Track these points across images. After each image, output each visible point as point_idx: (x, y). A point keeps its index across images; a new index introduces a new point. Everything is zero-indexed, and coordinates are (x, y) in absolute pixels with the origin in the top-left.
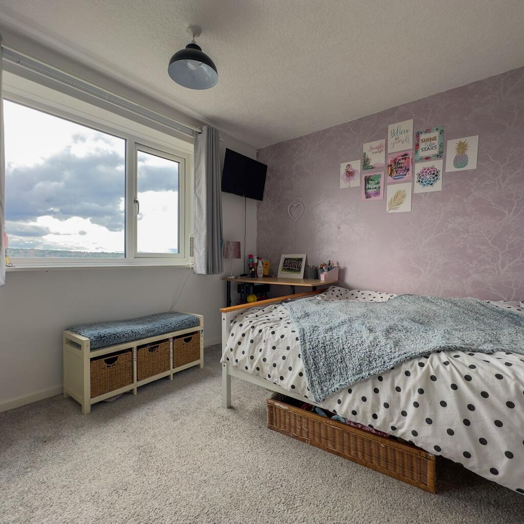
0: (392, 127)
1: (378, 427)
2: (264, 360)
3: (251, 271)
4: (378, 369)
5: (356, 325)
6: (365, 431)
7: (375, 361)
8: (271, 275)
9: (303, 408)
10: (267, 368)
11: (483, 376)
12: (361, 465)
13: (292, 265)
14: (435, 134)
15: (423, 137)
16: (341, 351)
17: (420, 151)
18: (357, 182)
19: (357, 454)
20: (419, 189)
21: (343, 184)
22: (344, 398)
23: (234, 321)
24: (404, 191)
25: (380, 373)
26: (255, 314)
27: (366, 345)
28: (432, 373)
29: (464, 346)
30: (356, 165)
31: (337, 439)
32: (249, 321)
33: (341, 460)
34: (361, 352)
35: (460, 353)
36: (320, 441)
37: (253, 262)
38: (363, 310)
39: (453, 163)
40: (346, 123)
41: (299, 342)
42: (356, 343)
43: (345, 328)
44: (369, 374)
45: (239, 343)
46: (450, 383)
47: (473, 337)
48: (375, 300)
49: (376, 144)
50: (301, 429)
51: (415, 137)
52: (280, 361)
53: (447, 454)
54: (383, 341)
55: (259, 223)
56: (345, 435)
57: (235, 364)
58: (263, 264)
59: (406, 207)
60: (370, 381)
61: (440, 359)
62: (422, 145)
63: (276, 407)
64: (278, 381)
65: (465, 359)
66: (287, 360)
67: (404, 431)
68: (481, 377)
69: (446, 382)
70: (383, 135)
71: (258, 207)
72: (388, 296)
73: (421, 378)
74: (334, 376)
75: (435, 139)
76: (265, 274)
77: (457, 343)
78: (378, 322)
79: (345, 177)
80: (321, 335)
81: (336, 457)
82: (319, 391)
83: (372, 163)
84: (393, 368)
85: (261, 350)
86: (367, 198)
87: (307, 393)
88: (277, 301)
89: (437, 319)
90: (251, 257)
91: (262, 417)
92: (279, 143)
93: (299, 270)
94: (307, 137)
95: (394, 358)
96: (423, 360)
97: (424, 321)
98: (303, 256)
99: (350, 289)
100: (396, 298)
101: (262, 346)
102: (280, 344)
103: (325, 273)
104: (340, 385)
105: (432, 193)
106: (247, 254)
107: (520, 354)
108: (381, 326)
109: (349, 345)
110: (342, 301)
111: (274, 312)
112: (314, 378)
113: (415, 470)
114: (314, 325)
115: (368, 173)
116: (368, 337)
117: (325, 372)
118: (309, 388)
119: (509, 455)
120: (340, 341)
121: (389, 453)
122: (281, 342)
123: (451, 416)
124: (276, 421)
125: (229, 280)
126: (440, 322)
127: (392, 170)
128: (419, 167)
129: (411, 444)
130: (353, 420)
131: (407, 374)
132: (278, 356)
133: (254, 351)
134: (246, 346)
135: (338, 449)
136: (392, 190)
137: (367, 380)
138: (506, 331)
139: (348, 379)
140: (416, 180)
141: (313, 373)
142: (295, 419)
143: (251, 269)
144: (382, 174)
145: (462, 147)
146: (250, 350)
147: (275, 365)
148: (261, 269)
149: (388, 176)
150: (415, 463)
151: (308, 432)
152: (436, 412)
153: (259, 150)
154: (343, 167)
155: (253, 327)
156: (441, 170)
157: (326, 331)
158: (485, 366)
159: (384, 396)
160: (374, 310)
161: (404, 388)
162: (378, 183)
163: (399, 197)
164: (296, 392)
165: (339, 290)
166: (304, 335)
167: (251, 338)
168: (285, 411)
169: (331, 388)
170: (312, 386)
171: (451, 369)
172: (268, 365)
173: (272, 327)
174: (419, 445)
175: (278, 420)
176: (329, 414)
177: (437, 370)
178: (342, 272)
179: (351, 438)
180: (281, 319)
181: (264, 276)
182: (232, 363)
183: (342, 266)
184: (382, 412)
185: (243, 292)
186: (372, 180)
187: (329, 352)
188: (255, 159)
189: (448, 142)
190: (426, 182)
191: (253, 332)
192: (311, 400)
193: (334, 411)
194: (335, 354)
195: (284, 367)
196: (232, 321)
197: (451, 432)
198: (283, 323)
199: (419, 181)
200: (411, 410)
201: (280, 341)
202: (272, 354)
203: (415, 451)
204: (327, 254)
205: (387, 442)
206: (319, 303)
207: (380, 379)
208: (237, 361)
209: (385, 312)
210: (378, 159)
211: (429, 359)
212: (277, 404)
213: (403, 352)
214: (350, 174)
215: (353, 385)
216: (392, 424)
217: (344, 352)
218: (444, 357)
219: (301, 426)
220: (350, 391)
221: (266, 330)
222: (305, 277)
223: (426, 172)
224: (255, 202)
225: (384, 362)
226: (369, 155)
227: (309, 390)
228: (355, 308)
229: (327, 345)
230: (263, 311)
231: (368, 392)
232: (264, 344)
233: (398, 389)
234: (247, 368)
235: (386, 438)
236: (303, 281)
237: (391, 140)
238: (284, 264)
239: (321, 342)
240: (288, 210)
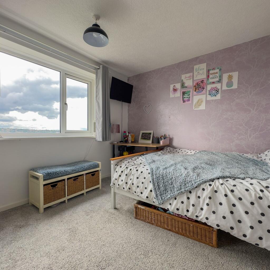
0: (195, 67)
1: (190, 216)
2: (133, 184)
3: (125, 139)
4: (189, 188)
5: (178, 166)
6: (183, 218)
7: (188, 183)
8: (135, 141)
9: (152, 208)
10: (134, 188)
11: (239, 190)
12: (181, 235)
13: (146, 136)
14: (217, 71)
15: (211, 72)
16: (171, 179)
17: (210, 79)
18: (179, 94)
19: (179, 230)
20: (209, 98)
21: (172, 95)
22: (173, 202)
23: (117, 165)
24: (202, 99)
25: (190, 189)
26: (128, 161)
27: (183, 176)
28: (215, 189)
29: (230, 176)
30: (178, 86)
31: (169, 223)
32: (125, 165)
33: (171, 233)
34: (181, 179)
35: (229, 179)
36: (161, 224)
37: (126, 135)
38: (182, 159)
39: (226, 85)
40: (173, 65)
41: (150, 175)
42: (178, 175)
43: (173, 168)
44: (185, 190)
45: (120, 176)
46: (224, 194)
47: (235, 171)
48: (187, 154)
49: (188, 75)
50: (151, 218)
51: (207, 72)
52: (140, 185)
53: (223, 228)
54: (191, 174)
55: (129, 115)
56: (173, 221)
57: (118, 186)
58: (131, 136)
59: (203, 107)
60: (185, 194)
61: (219, 182)
62: (211, 76)
63: (138, 208)
64: (140, 195)
65: (231, 182)
66: (144, 184)
67: (202, 218)
68: (238, 190)
69: (222, 193)
70: (192, 70)
71: (129, 106)
72: (194, 152)
73: (210, 192)
74: (168, 191)
75: (217, 73)
76: (133, 141)
77: (228, 174)
78: (189, 165)
79: (173, 92)
80: (161, 171)
81: (169, 232)
82: (160, 199)
83: (186, 85)
84: (196, 187)
85: (131, 179)
86: (183, 102)
87: (154, 200)
88: (138, 155)
89: (218, 163)
90: (125, 132)
91: (131, 213)
92: (139, 74)
93: (150, 139)
94: (153, 71)
95: (197, 182)
96: (211, 183)
97: (212, 164)
98: (152, 132)
99: (175, 148)
100: (198, 153)
101: (132, 177)
102: (141, 176)
103: (162, 140)
104: (171, 196)
105: (215, 100)
106: (123, 130)
107: (257, 179)
108: (190, 167)
109: (175, 176)
110: (171, 154)
111: (137, 160)
112: (158, 193)
113: (207, 237)
114: (158, 166)
115: (184, 90)
116: (184, 172)
117: (163, 190)
118: (155, 198)
119: (252, 228)
120: (171, 174)
121: (195, 229)
122: (141, 175)
123: (224, 210)
124: (139, 214)
125: (114, 144)
126: (220, 164)
127: (196, 88)
128: (209, 87)
129: (205, 224)
130: (177, 213)
131: (203, 189)
132: (140, 182)
133: (127, 180)
134: (123, 177)
135: (170, 228)
136: (196, 98)
138: (251, 169)
139: (174, 193)
140: (208, 93)
141: (157, 190)
142: (148, 213)
143: (125, 138)
144: (191, 90)
145: (230, 77)
146: (125, 179)
147: (138, 187)
148: (130, 138)
149: (194, 91)
150: (207, 233)
151: (155, 220)
152: (217, 208)
153: (129, 77)
154: (172, 87)
155: (127, 168)
156: (220, 89)
157: (164, 169)
158: (241, 185)
159: (192, 201)
160: (187, 159)
161: (202, 196)
162: (189, 95)
163: (200, 102)
164: (149, 200)
165: (170, 149)
166: (153, 171)
167: (126, 173)
168: (143, 210)
169: (166, 197)
170: (157, 197)
171: (225, 188)
172: (134, 186)
173: (136, 168)
174: (209, 224)
175: (140, 214)
176: (165, 211)
177: (218, 187)
178: (171, 140)
179: (176, 222)
180: (141, 163)
181: (132, 142)
182: (117, 186)
183: (171, 137)
184: (191, 209)
185: (121, 150)
186: (186, 93)
187: (165, 180)
188: (127, 82)
189: (224, 74)
190: (212, 94)
191: (127, 170)
192: (156, 204)
193: (168, 209)
194: (168, 180)
195: (143, 187)
196: (116, 165)
197: (224, 218)
198: (142, 165)
199: (209, 94)
200: (205, 207)
201: (141, 174)
202: (137, 181)
203: (208, 227)
204: (164, 131)
205: (194, 223)
206: (159, 155)
207: (190, 192)
208: (119, 185)
209: (193, 160)
210: (189, 83)
211: (214, 182)
212: (139, 206)
213: (201, 179)
214: (175, 90)
215: (177, 196)
216: (196, 214)
217: (172, 180)
218: (221, 181)
219: (151, 217)
220: (175, 199)
221: (133, 169)
222: (153, 142)
223: (213, 90)
224: (127, 104)
225: (192, 184)
226: (185, 81)
227: (155, 199)
228: (178, 158)
229: (164, 176)
230: (132, 159)
231: (184, 199)
232: (132, 176)
233: (199, 197)
234: (124, 188)
235: (193, 221)
236: (151, 144)
237: (195, 73)
238: (142, 136)
239: (161, 175)
240: (144, 108)
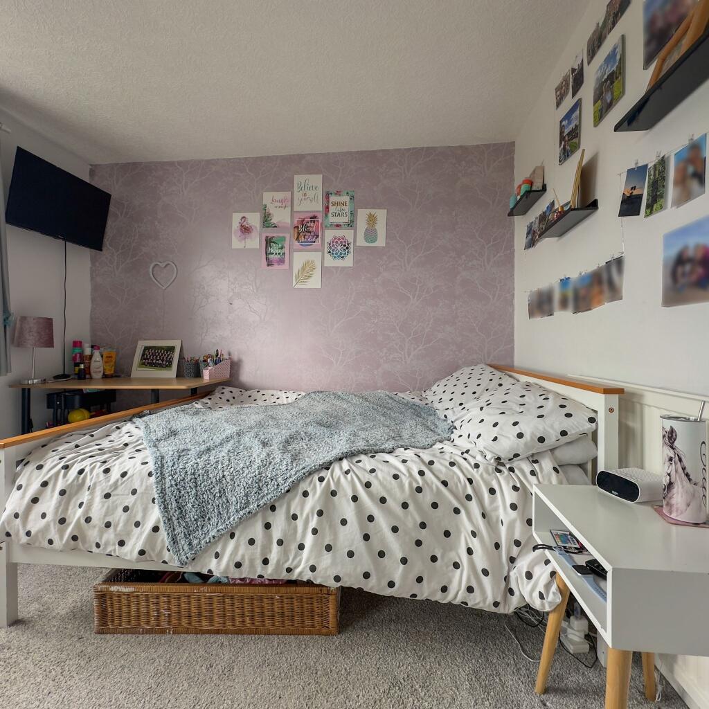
0: (298, 179)
1: (271, 575)
2: (88, 520)
3: (77, 369)
4: (269, 497)
5: (247, 439)
6: (255, 585)
7: (267, 485)
8: (119, 372)
9: (163, 582)
10: (93, 534)
11: (382, 480)
12: (250, 634)
13: (158, 358)
14: (346, 198)
15: (333, 199)
16: (220, 481)
17: (330, 215)
18: (255, 242)
19: (243, 622)
20: (330, 261)
21: (236, 243)
22: (224, 549)
23: (24, 462)
24: (313, 262)
25: (272, 500)
26: (74, 444)
27: (255, 466)
28: (333, 488)
29: (366, 448)
30: (254, 219)
31: (215, 611)
32: (58, 457)
33: (222, 638)
34: (248, 477)
35: (363, 457)
36: (190, 623)
37: (82, 355)
38: (258, 418)
39: (363, 236)
40: (239, 159)
41: (153, 479)
42: (242, 465)
43: (229, 446)
44: (258, 506)
45: (35, 500)
46: (350, 495)
47: (378, 435)
48: (278, 401)
49: (280, 195)
50: (159, 615)
51: (324, 198)
52: (119, 517)
53: (347, 582)
54: (278, 455)
55: (95, 288)
56: (227, 600)
57: (24, 539)
58: (102, 356)
59: (315, 282)
60: (260, 515)
61: (341, 468)
62: (332, 209)
63: (112, 595)
64: (115, 550)
65: (367, 462)
66: (132, 512)
67: (301, 571)
68: (380, 481)
69: (346, 495)
70: (288, 186)
71: (93, 261)
72: (295, 396)
73: (320, 498)
74: (209, 519)
75: (345, 204)
76: (108, 373)
77: (361, 445)
78: (276, 431)
79: (239, 233)
80: (191, 461)
81: (213, 638)
82: (186, 548)
83: (274, 220)
84: (288, 491)
85: (81, 505)
86: (268, 265)
87: (167, 556)
88: (123, 416)
89: (346, 419)
90: (77, 344)
91: (87, 618)
92: (134, 164)
93: (169, 365)
94: (180, 163)
95: (290, 477)
96: (323, 474)
97: (330, 424)
98: (176, 344)
99: (247, 388)
100: (304, 397)
101: (85, 497)
102: (120, 488)
103: (210, 368)
104: (218, 531)
105: (343, 268)
106: (70, 338)
107: (417, 448)
108: (277, 435)
109: (232, 469)
110: (233, 407)
111: (114, 436)
112: (178, 530)
113: (316, 614)
114: (182, 447)
115: (270, 233)
116: (258, 454)
117: (196, 517)
118: (169, 547)
119: (404, 561)
120: (220, 466)
121: (285, 605)
122: (122, 484)
123: (349, 536)
124: (113, 616)
125: (27, 387)
126: (349, 422)
127: (299, 234)
128: (329, 235)
129: (309, 583)
130: (237, 576)
131: (305, 494)
132: (115, 508)
133: (66, 509)
134: (50, 503)
135: (217, 624)
136: (300, 259)
137: (257, 513)
138: (407, 425)
139: (229, 519)
140: (326, 250)
141: (176, 522)
142: (148, 602)
143: (77, 365)
144: (287, 236)
145: (372, 219)
146: (57, 509)
147: (108, 525)
148: (97, 364)
149: (294, 240)
150: (315, 605)
151: (170, 616)
152: (335, 534)
153: (96, 165)
154: (236, 219)
155: (66, 467)
156: (352, 244)
157: (200, 455)
158: (384, 467)
159: (276, 533)
160: (275, 415)
161: (302, 514)
162: (282, 248)
163: (308, 268)
164: (148, 558)
165: (231, 392)
166: (163, 465)
167: (60, 486)
168: (129, 595)
169: (204, 538)
170: (174, 543)
171: (352, 477)
172: (95, 527)
173: (105, 462)
174: (317, 582)
175: (116, 614)
176: (205, 578)
177: (338, 483)
178: (235, 366)
179: (236, 601)
180: (126, 445)
181: (105, 376)
182: (19, 540)
183: (235, 358)
184: (274, 554)
185: (60, 406)
186: (275, 243)
187: (202, 485)
188: (87, 179)
189: (359, 210)
190: (336, 254)
191: (65, 475)
192: (174, 565)
193: (210, 571)
194: (211, 486)
195: (128, 521)
196: (18, 463)
197: (351, 554)
198: (128, 452)
199: (330, 252)
200: (309, 540)
201: (120, 482)
202: (103, 506)
203: (316, 589)
204: (213, 340)
205: (283, 590)
206: (197, 413)
207: (273, 508)
208: (28, 534)
209: (289, 416)
210: (281, 216)
211: (330, 470)
212: (114, 588)
213: (301, 467)
214: (245, 230)
215: (237, 527)
216: (286, 566)
217: (224, 481)
218: (345, 464)
219: (158, 609)
220: (232, 536)
221: (92, 470)
222: (179, 375)
223: (337, 242)
224: (86, 253)
225: (278, 485)
226: (271, 209)
227: (169, 551)
228: (251, 415)
229: (199, 475)
230: (92, 436)
231: (257, 531)
232: (87, 493)
233: (295, 517)
234: (51, 542)
235: (282, 585)
236: (175, 381)
237: (298, 195)
238: (143, 355)
239: (189, 473)
240: (151, 270)
